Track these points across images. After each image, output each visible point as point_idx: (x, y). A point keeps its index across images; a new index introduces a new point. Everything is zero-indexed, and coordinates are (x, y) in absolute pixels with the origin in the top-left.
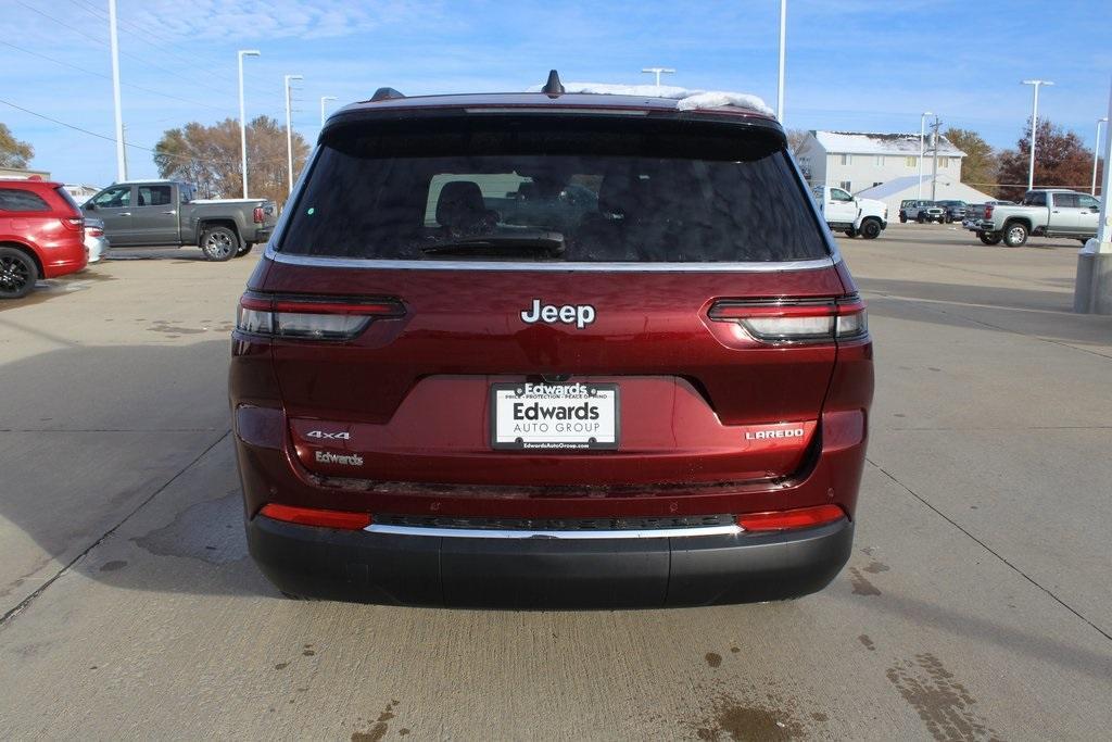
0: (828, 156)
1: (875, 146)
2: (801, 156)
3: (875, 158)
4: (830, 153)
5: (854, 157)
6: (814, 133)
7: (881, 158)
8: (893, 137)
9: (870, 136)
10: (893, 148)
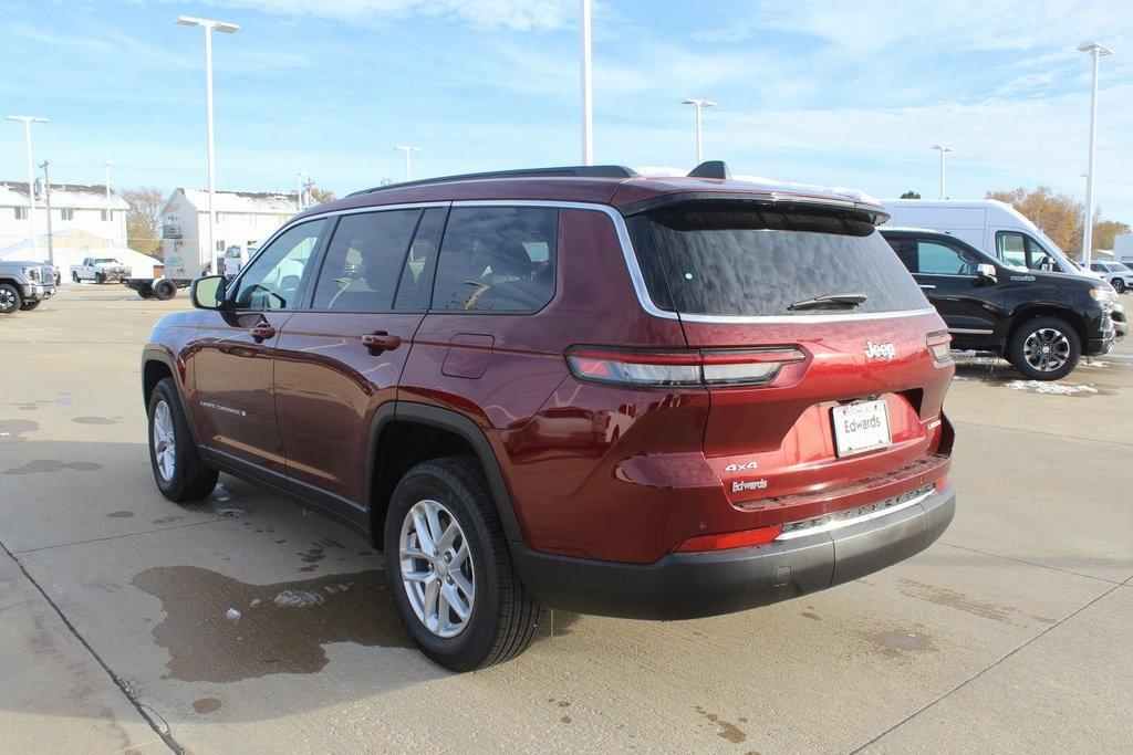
0: (200, 215)
1: (246, 204)
2: (169, 214)
3: (247, 216)
4: (201, 212)
5: (226, 216)
6: (182, 191)
7: (253, 217)
8: (262, 196)
9: (239, 194)
10: (263, 206)
